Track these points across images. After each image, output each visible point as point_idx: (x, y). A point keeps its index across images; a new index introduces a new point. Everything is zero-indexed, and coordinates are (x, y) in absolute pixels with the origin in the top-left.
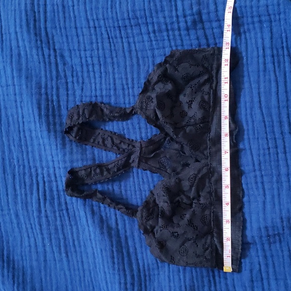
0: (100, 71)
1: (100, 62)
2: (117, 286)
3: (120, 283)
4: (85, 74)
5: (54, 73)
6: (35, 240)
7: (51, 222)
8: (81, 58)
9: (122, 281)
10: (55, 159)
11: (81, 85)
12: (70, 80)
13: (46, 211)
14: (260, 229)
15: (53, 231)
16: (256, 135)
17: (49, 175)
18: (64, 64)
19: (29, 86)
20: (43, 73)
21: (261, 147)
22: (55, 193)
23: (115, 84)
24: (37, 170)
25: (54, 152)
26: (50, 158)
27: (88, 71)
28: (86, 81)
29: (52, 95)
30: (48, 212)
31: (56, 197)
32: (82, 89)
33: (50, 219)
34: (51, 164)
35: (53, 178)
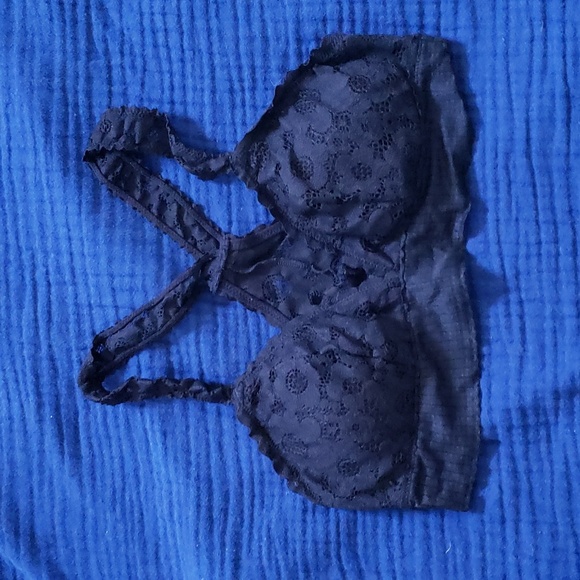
0: (182, 46)
1: (181, 27)
2: (191, 512)
3: (198, 506)
4: (149, 51)
5: (82, 44)
6: (22, 406)
7: (60, 371)
8: (142, 15)
9: (204, 503)
10: (74, 234)
11: (139, 75)
12: (116, 60)
13: (50, 346)
14: (508, 411)
15: (63, 391)
16: (514, 212)
17: (59, 270)
18: (105, 26)
19: (27, 70)
20: (57, 42)
21: (522, 239)
22: (71, 309)
23: (213, 78)
24: (33, 257)
25: (73, 220)
26: (62, 231)
27: (155, 46)
28: (152, 65)
29: (76, 92)
30: (55, 349)
31: (72, 318)
32: (143, 85)
33: (58, 364)
34: (64, 245)
35: (68, 277)
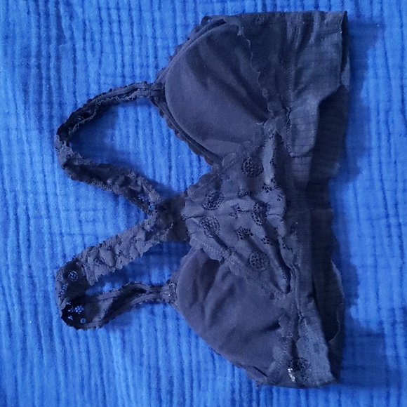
0: (132, 33)
1: (131, 18)
2: (144, 393)
3: (150, 388)
4: (106, 38)
5: (54, 32)
6: (8, 314)
7: (38, 286)
8: (99, 9)
9: (154, 385)
10: (49, 179)
11: (98, 56)
12: (79, 45)
13: (30, 267)
14: (393, 310)
15: (41, 301)
16: (393, 156)
17: (36, 207)
18: (71, 17)
19: (9, 52)
20: (34, 31)
21: (399, 178)
22: (46, 237)
23: (156, 57)
24: (15, 197)
25: (48, 168)
26: (39, 177)
27: (111, 33)
28: (107, 48)
29: (48, 69)
30: (34, 268)
31: (47, 244)
32: (100, 63)
33: (36, 280)
34: (41, 187)
35: (44, 212)
